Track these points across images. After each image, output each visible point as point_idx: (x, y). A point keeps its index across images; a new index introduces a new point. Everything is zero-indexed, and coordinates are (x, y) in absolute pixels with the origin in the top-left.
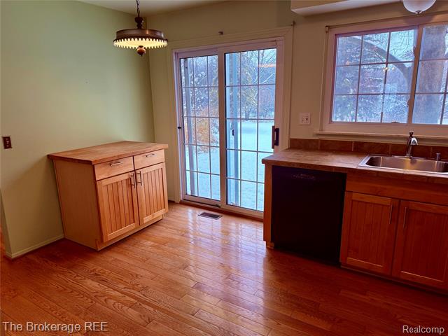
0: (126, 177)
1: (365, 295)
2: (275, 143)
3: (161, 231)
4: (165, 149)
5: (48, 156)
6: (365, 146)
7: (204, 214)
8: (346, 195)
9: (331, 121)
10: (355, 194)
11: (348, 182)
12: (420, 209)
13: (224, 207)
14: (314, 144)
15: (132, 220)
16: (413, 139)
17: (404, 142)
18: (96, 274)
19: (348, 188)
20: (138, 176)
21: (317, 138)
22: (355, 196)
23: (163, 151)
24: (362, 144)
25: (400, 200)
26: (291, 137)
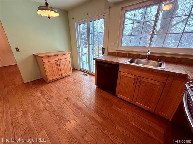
0: (55, 62)
1: (121, 108)
2: (103, 53)
3: (69, 79)
4: (70, 54)
5: (34, 54)
6: (132, 55)
7: (84, 74)
8: (119, 73)
9: (121, 46)
10: (122, 72)
11: (120, 68)
12: (145, 81)
13: (89, 72)
14: (115, 54)
15: (59, 75)
16: (148, 53)
17: (145, 54)
18: (42, 90)
19: (120, 70)
20: (60, 62)
21: (116, 52)
22: (122, 74)
23: (69, 54)
24: (130, 54)
25: (138, 76)
26: (108, 51)
